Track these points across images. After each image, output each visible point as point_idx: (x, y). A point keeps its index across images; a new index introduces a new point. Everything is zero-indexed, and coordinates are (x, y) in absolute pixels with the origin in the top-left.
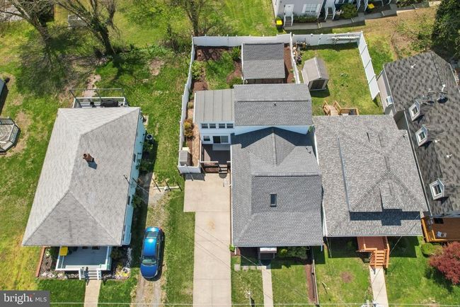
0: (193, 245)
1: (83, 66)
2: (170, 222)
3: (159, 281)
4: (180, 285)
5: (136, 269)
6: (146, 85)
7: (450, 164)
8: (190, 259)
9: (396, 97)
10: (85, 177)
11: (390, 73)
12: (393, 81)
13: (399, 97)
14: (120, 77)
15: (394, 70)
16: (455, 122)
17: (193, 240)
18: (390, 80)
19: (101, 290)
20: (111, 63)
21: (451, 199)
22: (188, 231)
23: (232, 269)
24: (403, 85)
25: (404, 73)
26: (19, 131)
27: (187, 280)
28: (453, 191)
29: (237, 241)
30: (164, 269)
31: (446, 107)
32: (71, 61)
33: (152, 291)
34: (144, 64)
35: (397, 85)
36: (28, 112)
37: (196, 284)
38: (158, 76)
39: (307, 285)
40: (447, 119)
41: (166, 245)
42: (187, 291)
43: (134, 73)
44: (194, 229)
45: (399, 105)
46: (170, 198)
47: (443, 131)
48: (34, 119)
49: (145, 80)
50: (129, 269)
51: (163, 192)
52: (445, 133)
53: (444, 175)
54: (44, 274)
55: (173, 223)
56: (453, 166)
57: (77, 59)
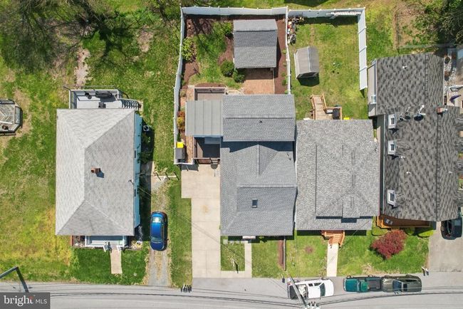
0: (191, 225)
1: (67, 35)
2: (171, 206)
3: (165, 251)
4: (181, 254)
5: (147, 242)
6: (136, 64)
7: (407, 180)
8: (188, 235)
9: (380, 99)
10: (95, 186)
11: (381, 71)
12: (382, 80)
13: (383, 99)
14: (109, 53)
15: (386, 68)
16: (422, 142)
17: (191, 221)
18: (379, 79)
19: (122, 256)
20: (97, 33)
21: (400, 209)
22: (187, 214)
23: (222, 243)
24: (389, 86)
25: (394, 74)
26: (21, 111)
27: (187, 250)
28: (402, 203)
29: (224, 232)
30: (169, 242)
31: (420, 125)
32: (53, 28)
33: (161, 258)
34: (132, 36)
35: (384, 86)
36: (24, 90)
37: (193, 253)
38: (148, 52)
39: (278, 255)
40: (417, 137)
41: (169, 224)
42: (187, 258)
43: (123, 48)
44: (190, 212)
45: (381, 108)
46: (169, 186)
47: (410, 148)
48: (32, 98)
49: (136, 58)
50: (141, 242)
51: (163, 180)
52: (411, 151)
53: (400, 189)
54: (77, 244)
55: (173, 207)
56: (409, 182)
57: (60, 25)
